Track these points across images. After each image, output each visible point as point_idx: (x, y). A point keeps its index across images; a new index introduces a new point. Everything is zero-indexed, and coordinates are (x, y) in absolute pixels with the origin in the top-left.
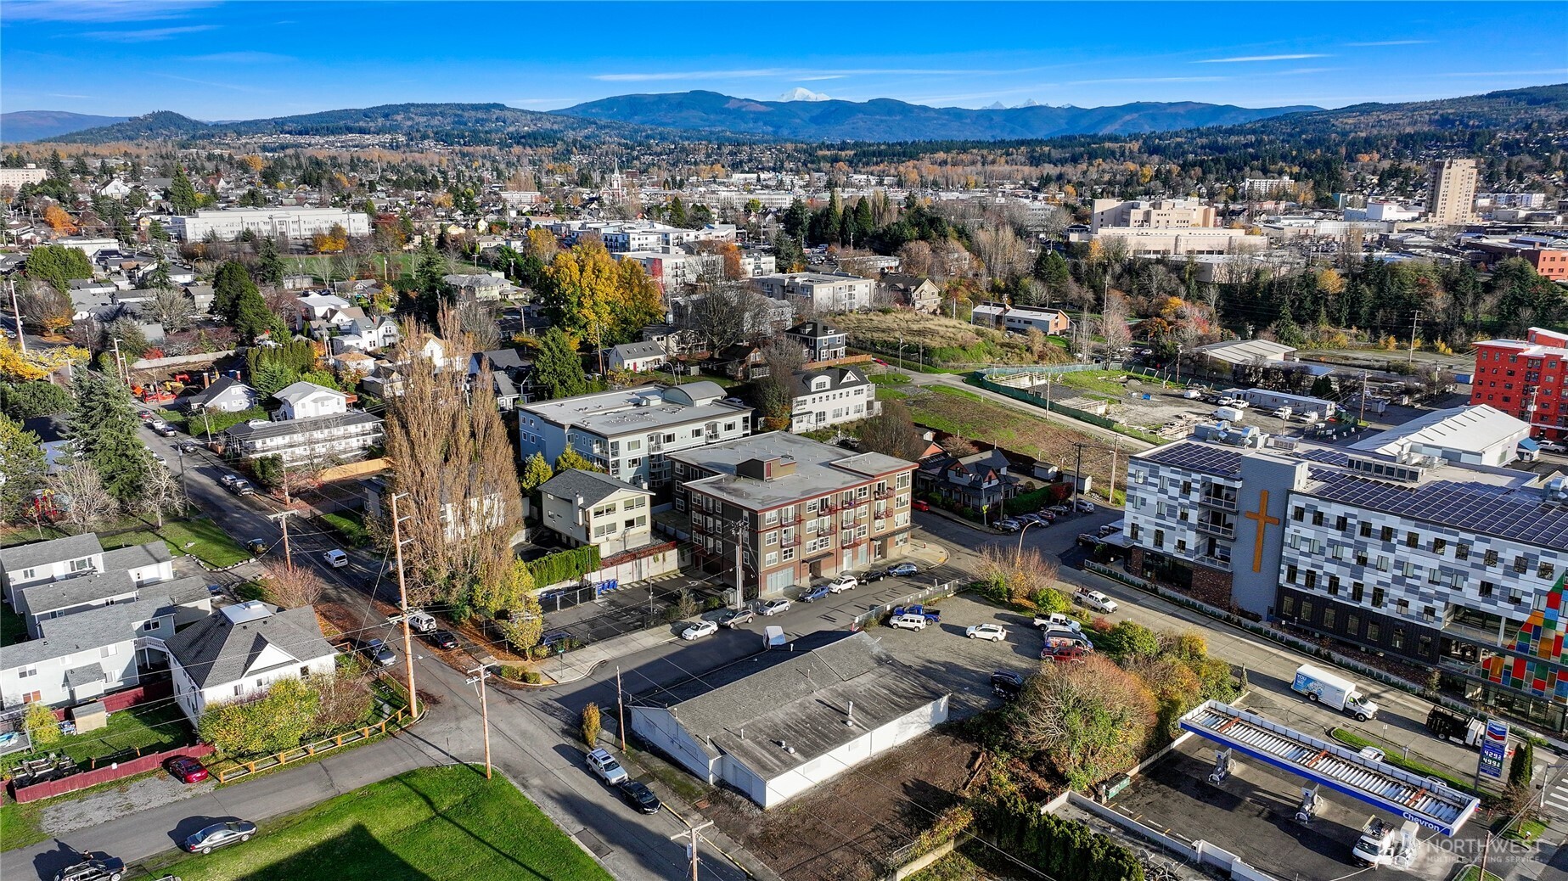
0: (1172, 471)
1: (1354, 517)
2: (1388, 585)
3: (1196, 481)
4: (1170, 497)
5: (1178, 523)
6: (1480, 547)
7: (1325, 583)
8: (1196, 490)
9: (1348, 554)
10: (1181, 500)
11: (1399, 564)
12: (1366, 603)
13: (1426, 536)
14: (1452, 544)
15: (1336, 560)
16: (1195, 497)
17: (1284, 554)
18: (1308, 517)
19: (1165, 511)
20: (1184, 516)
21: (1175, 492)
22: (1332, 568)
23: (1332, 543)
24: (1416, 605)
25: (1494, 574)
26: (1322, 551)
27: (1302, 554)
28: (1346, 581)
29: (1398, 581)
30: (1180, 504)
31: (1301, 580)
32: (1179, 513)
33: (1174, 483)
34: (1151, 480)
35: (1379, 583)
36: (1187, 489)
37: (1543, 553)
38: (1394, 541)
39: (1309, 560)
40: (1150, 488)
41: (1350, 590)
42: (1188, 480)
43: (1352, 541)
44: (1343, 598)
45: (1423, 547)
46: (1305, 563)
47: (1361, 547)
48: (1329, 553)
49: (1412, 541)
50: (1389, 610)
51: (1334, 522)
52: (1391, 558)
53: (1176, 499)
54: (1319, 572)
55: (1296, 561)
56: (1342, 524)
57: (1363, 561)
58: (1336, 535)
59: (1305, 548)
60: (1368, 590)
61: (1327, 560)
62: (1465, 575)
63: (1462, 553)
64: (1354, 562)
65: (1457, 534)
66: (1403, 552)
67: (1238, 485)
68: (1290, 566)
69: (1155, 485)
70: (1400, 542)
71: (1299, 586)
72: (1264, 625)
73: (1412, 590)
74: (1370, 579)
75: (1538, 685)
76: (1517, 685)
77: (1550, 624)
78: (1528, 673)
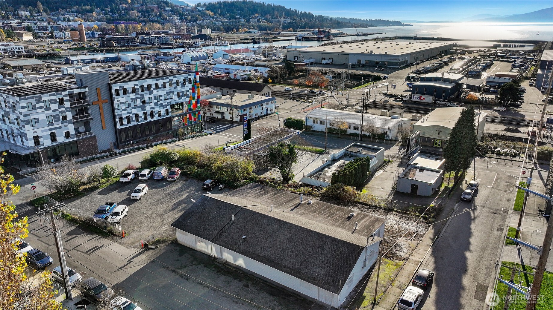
0: (50, 95)
1: (137, 85)
2: (153, 108)
3: (65, 96)
4: (53, 111)
5: (62, 123)
6: (174, 80)
7: (134, 118)
8: (67, 101)
9: (139, 102)
10: (60, 110)
11: (155, 98)
12: (149, 119)
13: (160, 83)
14: (168, 82)
15: (136, 106)
16: (67, 105)
17: (116, 114)
18: (121, 92)
19: (52, 120)
20: (65, 118)
21: (55, 106)
22: (134, 111)
23: (133, 100)
24: (163, 111)
25: (180, 88)
26: (129, 105)
27: (123, 110)
28: (141, 114)
29: (156, 104)
30: (60, 112)
31: (125, 122)
32: (61, 118)
33: (53, 102)
34: (38, 105)
35: (151, 108)
36: (61, 102)
37: (189, 75)
38: (152, 89)
39: (126, 112)
40: (38, 110)
41: (143, 117)
42: (61, 96)
43: (139, 96)
44: (141, 121)
45: (160, 88)
46: (125, 114)
47: (142, 97)
48: (132, 105)
49: (157, 87)
50: (156, 117)
51: (131, 90)
52: (152, 96)
53: (57, 110)
54: (131, 115)
55: (121, 114)
56: (134, 91)
57: (144, 102)
58: (133, 96)
59: (123, 107)
60: (148, 113)
61: (133, 108)
62: (173, 92)
63: (171, 84)
64: (141, 104)
65: (168, 78)
66: (156, 92)
67: (87, 89)
68: (120, 118)
69: (42, 107)
70: (154, 89)
71: (125, 125)
72: (117, 151)
73: (161, 106)
74: (148, 109)
75: (195, 119)
76: (191, 122)
77: (194, 98)
78: (193, 117)
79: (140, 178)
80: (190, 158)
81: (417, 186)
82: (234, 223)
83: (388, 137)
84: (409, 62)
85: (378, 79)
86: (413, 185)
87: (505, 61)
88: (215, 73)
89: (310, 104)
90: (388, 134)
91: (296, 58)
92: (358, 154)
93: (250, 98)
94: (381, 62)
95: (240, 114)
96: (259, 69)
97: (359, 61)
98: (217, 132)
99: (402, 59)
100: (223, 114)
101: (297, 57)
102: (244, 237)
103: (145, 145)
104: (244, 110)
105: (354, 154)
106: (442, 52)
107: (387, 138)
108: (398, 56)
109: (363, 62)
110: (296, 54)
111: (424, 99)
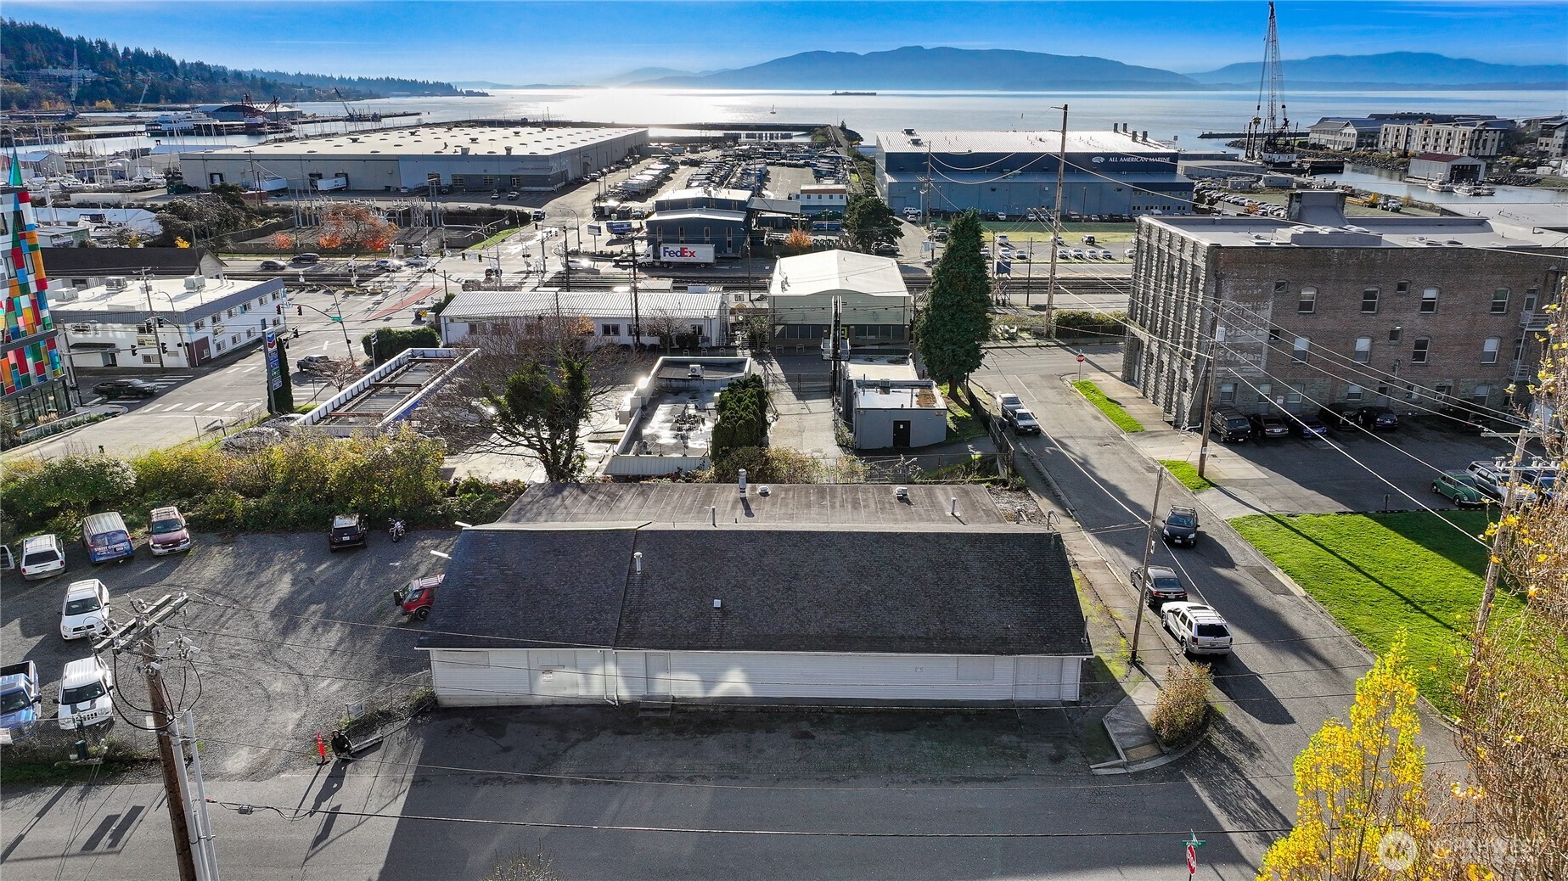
75: (40, 368)
76: (27, 381)
78: (30, 361)
79: (31, 570)
80: (179, 472)
81: (907, 424)
82: (645, 576)
83: (707, 339)
84: (571, 176)
85: (524, 220)
86: (897, 423)
87: (790, 166)
89: (379, 297)
90: (705, 332)
91: (217, 178)
92: (693, 383)
93: (194, 288)
94: (500, 176)
96: (109, 214)
98: (132, 407)
99: (556, 169)
101: (221, 175)
102: (717, 603)
106: (631, 152)
107: (705, 345)
109: (446, 180)
110: (213, 167)
111: (692, 254)
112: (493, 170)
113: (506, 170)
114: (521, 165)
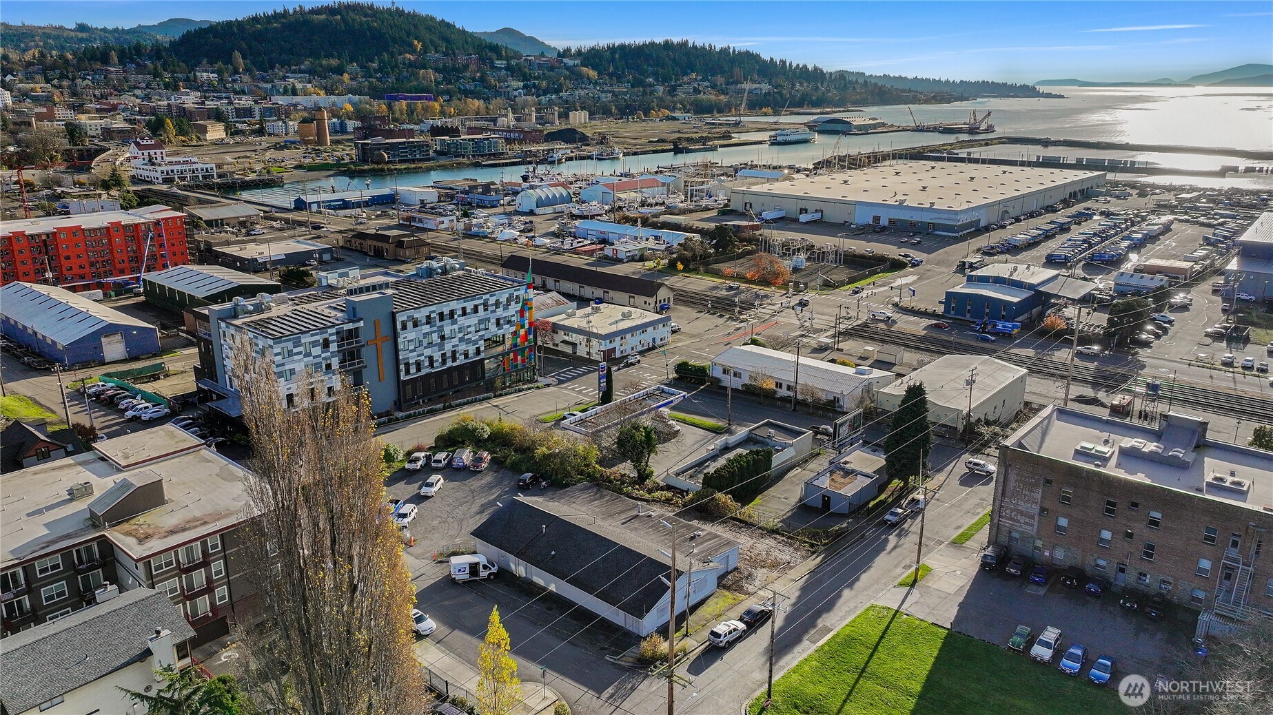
0: (312, 335)
1: (434, 312)
2: (457, 346)
3: (331, 335)
4: (314, 357)
5: (326, 373)
6: (492, 301)
7: (427, 364)
8: (333, 342)
9: (435, 338)
10: (323, 355)
11: (460, 330)
12: (449, 364)
13: (469, 306)
14: (481, 304)
15: (430, 344)
16: (334, 347)
17: (401, 357)
18: (410, 324)
19: (311, 369)
20: (329, 366)
21: (317, 351)
22: (428, 352)
23: (426, 335)
24: (471, 349)
25: (500, 312)
26: (421, 343)
27: (411, 351)
28: (437, 356)
29: (461, 340)
30: (323, 359)
31: (413, 370)
32: (324, 366)
33: (315, 344)
34: (295, 350)
35: (453, 346)
36: (326, 344)
37: (515, 290)
38: (456, 316)
39: (415, 353)
40: (296, 358)
41: (440, 360)
42: (326, 336)
43: (435, 328)
44: (437, 367)
45: (469, 313)
46: (413, 357)
47: (441, 329)
48: (425, 343)
49: (464, 313)
50: (461, 360)
51: (424, 321)
52: (456, 327)
53: (320, 356)
54: (422, 358)
55: (408, 358)
56: (429, 320)
57: (443, 338)
58: (426, 329)
59: (411, 347)
60: (449, 354)
61: (425, 348)
62: (488, 320)
63: (486, 306)
64: (439, 341)
65: (482, 298)
66: (461, 321)
67: (362, 323)
68: (405, 364)
69: (300, 353)
70: (459, 316)
71: (413, 374)
72: (400, 414)
73: (469, 341)
74: (448, 347)
75: (523, 361)
76: (516, 366)
77: (523, 327)
78: (519, 358)
79: (433, 465)
80: (507, 434)
81: (829, 498)
82: (544, 535)
84: (983, 224)
85: (897, 266)
86: (824, 496)
88: (578, 243)
89: (742, 325)
90: (841, 402)
91: (748, 205)
92: (767, 440)
93: (626, 316)
94: (921, 222)
95: (603, 348)
96: (665, 233)
97: (877, 219)
98: (561, 382)
99: (964, 219)
100: (574, 345)
101: (751, 204)
102: (553, 553)
103: (440, 406)
104: (611, 342)
105: (761, 439)
107: (839, 410)
108: (956, 213)
109: (884, 222)
110: (748, 199)
112: (917, 217)
113: (927, 218)
114: (936, 215)
